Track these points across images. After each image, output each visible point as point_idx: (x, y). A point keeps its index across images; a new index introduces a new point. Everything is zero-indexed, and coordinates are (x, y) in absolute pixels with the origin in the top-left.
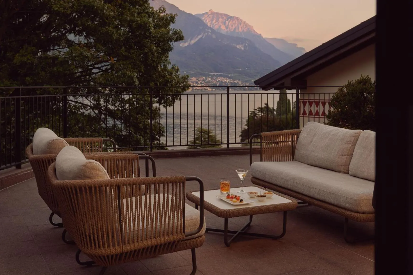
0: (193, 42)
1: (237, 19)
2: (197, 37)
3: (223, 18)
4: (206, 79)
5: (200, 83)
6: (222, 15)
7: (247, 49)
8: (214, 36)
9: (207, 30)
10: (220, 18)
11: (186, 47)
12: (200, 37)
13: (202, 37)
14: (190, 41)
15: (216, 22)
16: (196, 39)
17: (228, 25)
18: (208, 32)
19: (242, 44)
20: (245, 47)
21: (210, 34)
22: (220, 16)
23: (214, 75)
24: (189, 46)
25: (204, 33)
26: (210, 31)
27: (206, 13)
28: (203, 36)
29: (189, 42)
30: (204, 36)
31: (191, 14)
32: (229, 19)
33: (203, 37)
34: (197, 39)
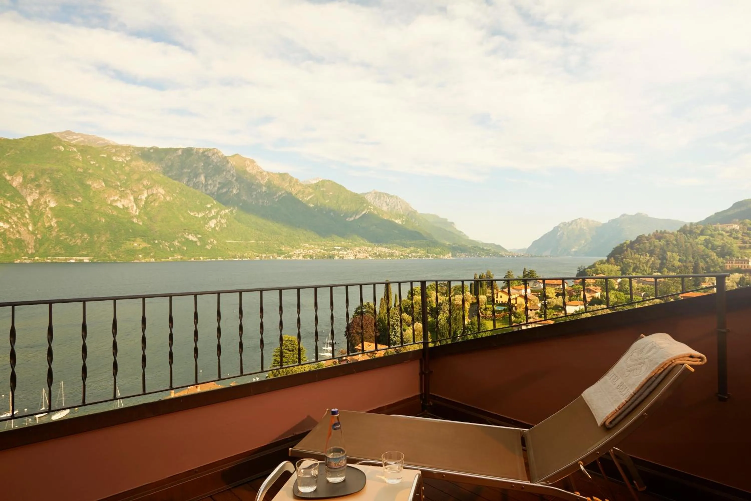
0: (358, 217)
1: (397, 197)
3: (384, 197)
4: (368, 249)
5: (362, 252)
6: (383, 194)
7: (404, 223)
8: (376, 212)
9: (370, 207)
10: (382, 197)
11: (352, 221)
13: (365, 213)
15: (378, 200)
16: (360, 214)
17: (389, 202)
18: (370, 209)
19: (400, 219)
20: (402, 221)
21: (372, 210)
22: (382, 195)
23: (375, 245)
24: (354, 220)
25: (368, 209)
26: (372, 208)
27: (371, 192)
29: (355, 217)
30: (367, 212)
32: (390, 198)
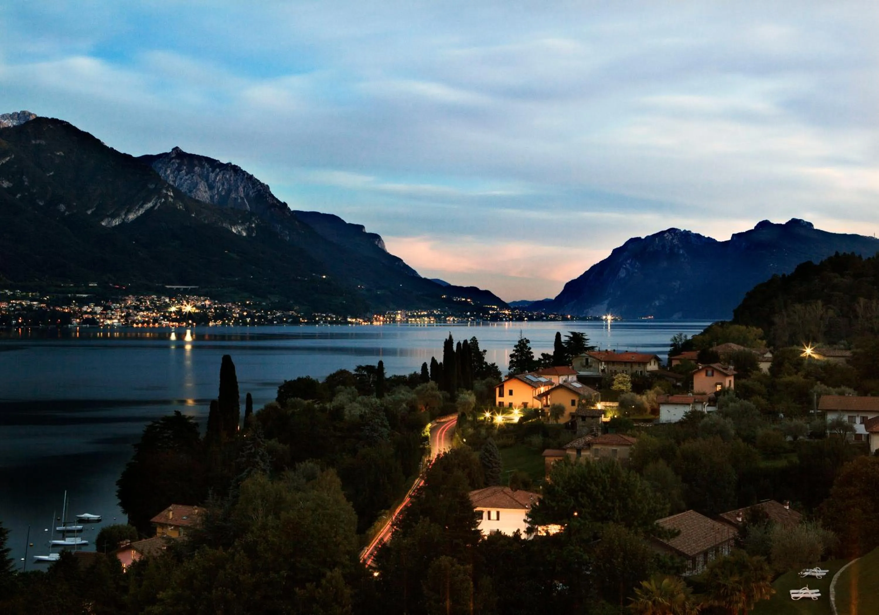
0: (132, 217)
1: (235, 169)
2: (141, 206)
3: (202, 167)
4: (159, 300)
6: (200, 159)
7: (254, 235)
8: (180, 206)
9: (165, 191)
10: (196, 166)
11: (116, 228)
12: (149, 205)
13: (153, 207)
14: (126, 215)
15: (186, 175)
16: (138, 210)
17: (214, 181)
18: (167, 196)
19: (243, 223)
20: (250, 230)
21: (170, 199)
22: (196, 162)
23: (178, 289)
24: (123, 224)
25: (159, 198)
26: (171, 194)
27: (166, 155)
28: (156, 204)
29: (123, 217)
30: (159, 205)
31: (130, 156)
32: (218, 170)
33: (156, 208)
34: (141, 212)
